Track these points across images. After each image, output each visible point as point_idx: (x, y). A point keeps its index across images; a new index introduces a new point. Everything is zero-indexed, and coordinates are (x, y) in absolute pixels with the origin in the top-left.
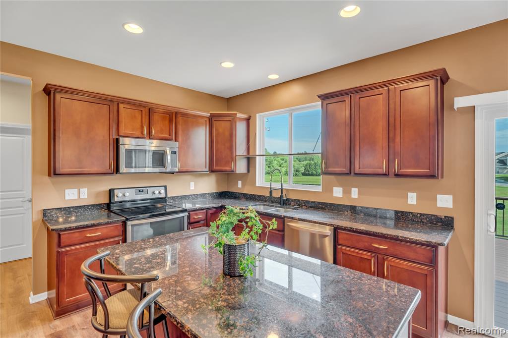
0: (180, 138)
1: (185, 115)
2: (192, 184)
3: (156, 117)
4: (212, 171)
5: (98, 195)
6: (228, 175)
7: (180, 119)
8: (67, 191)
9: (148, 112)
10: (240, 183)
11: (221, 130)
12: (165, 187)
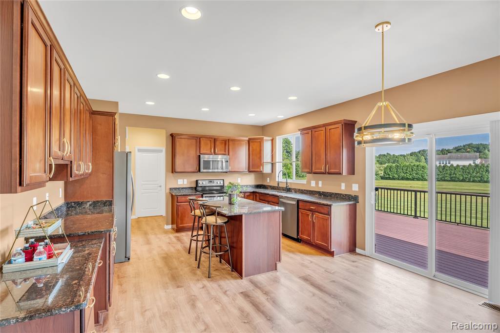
0: (231, 153)
1: (233, 140)
2: (239, 179)
3: (218, 143)
4: (250, 171)
5: (191, 182)
6: (260, 174)
7: (231, 143)
8: (179, 180)
9: (214, 140)
10: (268, 179)
11: (254, 148)
12: (223, 180)
